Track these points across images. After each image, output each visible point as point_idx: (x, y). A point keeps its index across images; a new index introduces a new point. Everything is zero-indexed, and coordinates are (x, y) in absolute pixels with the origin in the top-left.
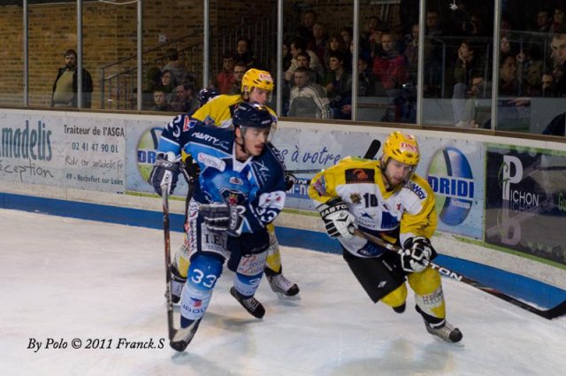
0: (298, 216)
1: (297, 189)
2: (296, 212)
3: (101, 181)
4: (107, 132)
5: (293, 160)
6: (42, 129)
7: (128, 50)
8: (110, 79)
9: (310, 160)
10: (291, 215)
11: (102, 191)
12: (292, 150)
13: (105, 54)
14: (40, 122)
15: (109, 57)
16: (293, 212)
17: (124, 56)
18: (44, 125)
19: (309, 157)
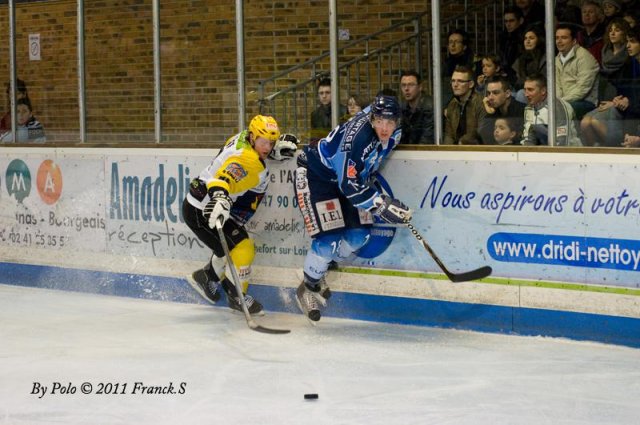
0: (586, 293)
1: (583, 253)
2: (585, 288)
3: (277, 250)
4: (285, 177)
5: (576, 211)
6: (185, 176)
7: (294, 54)
8: (273, 98)
9: (601, 210)
10: (577, 293)
11: (280, 266)
12: (574, 195)
13: (257, 62)
14: (181, 166)
15: (262, 66)
16: (578, 288)
17: (287, 63)
18: (187, 171)
19: (600, 205)
